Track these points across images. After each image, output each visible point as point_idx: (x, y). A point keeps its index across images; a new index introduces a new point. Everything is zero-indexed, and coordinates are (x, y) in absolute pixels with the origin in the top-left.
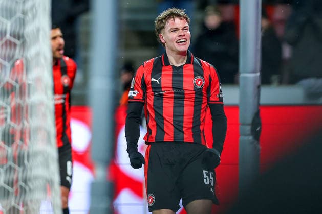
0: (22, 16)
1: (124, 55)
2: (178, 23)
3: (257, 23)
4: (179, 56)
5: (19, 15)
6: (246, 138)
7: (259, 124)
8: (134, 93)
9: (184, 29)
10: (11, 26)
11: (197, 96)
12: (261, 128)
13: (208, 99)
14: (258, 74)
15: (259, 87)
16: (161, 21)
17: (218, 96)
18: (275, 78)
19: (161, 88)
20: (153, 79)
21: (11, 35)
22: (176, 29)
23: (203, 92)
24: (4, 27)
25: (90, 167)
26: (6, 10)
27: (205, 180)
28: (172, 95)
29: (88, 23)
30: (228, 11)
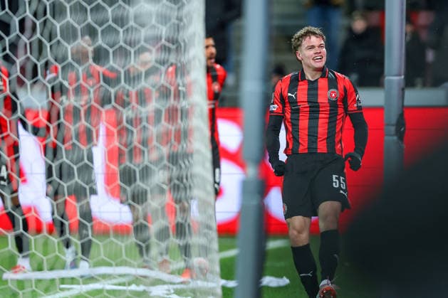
0: (176, 22)
1: (274, 58)
2: (314, 40)
3: (402, 29)
4: (315, 72)
5: (174, 21)
6: (391, 138)
7: (403, 125)
8: (274, 107)
9: (320, 46)
10: (166, 32)
11: (332, 108)
12: (405, 129)
13: (346, 109)
14: (403, 77)
15: (403, 90)
16: (298, 39)
17: (356, 105)
18: (419, 80)
19: (297, 102)
20: (289, 94)
21: (165, 40)
22: (313, 47)
23: (338, 103)
24: (159, 33)
25: (242, 165)
26: (161, 16)
27: (334, 184)
28: (308, 109)
29: (240, 28)
30: (374, 17)
